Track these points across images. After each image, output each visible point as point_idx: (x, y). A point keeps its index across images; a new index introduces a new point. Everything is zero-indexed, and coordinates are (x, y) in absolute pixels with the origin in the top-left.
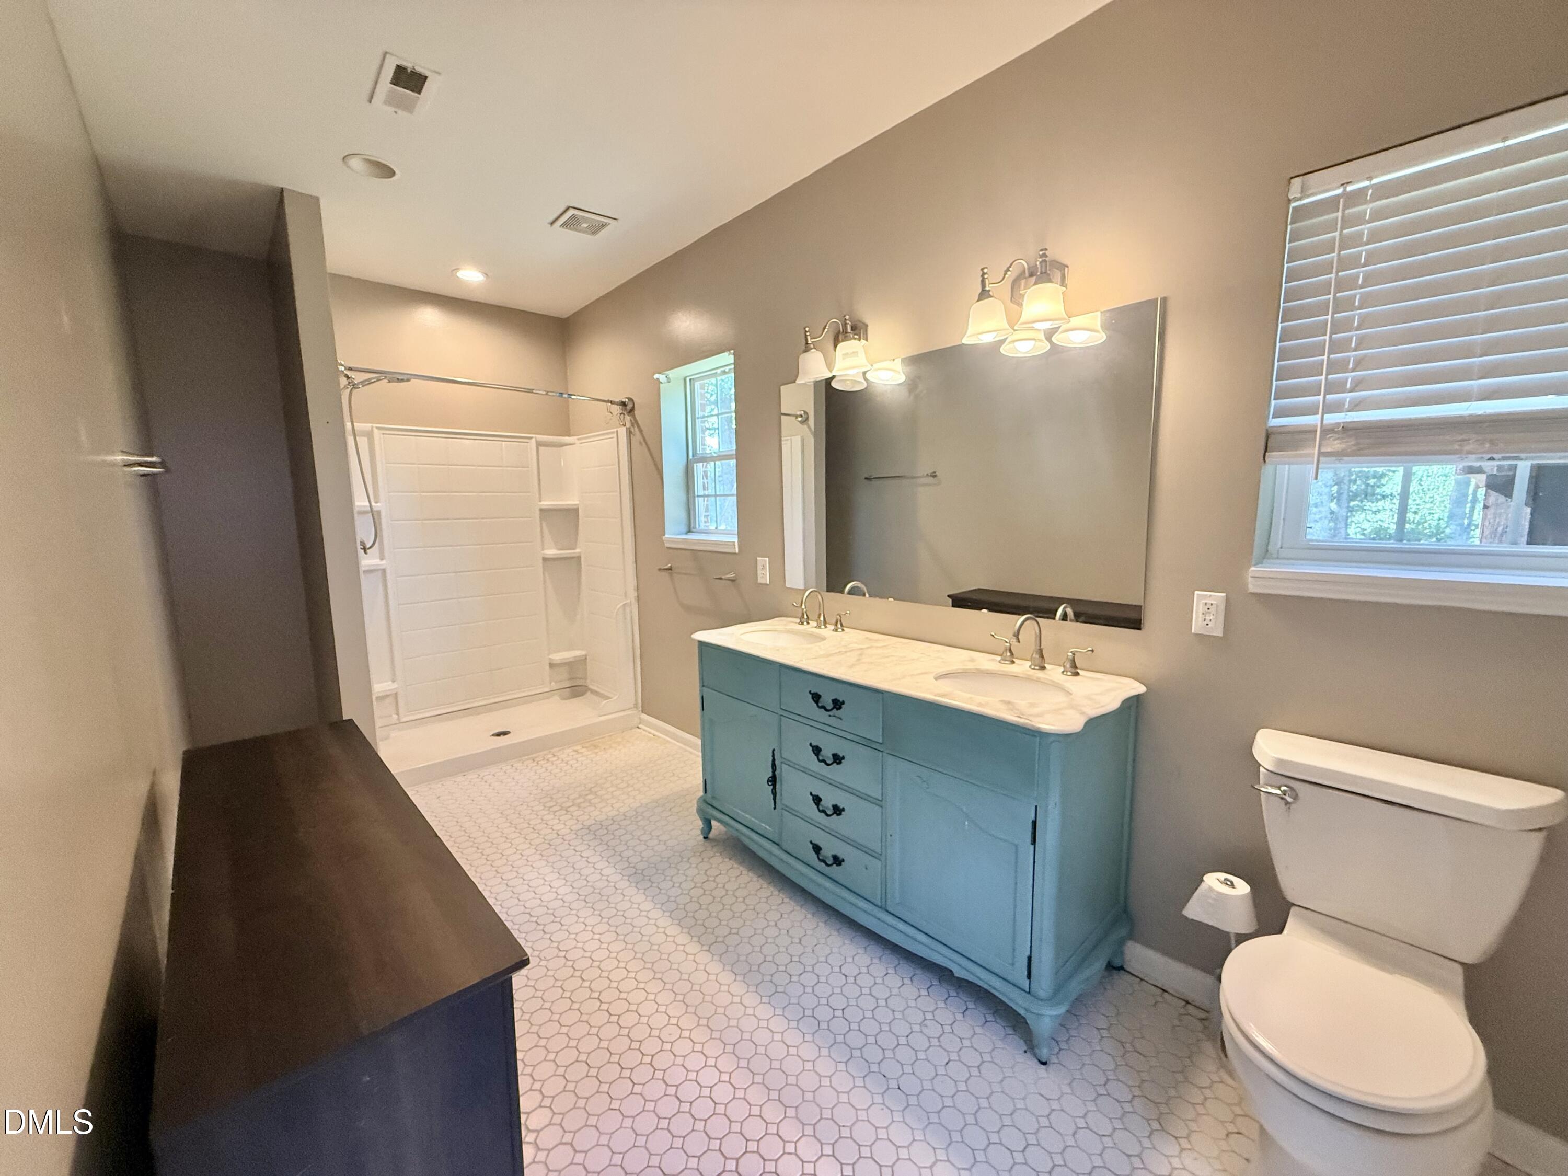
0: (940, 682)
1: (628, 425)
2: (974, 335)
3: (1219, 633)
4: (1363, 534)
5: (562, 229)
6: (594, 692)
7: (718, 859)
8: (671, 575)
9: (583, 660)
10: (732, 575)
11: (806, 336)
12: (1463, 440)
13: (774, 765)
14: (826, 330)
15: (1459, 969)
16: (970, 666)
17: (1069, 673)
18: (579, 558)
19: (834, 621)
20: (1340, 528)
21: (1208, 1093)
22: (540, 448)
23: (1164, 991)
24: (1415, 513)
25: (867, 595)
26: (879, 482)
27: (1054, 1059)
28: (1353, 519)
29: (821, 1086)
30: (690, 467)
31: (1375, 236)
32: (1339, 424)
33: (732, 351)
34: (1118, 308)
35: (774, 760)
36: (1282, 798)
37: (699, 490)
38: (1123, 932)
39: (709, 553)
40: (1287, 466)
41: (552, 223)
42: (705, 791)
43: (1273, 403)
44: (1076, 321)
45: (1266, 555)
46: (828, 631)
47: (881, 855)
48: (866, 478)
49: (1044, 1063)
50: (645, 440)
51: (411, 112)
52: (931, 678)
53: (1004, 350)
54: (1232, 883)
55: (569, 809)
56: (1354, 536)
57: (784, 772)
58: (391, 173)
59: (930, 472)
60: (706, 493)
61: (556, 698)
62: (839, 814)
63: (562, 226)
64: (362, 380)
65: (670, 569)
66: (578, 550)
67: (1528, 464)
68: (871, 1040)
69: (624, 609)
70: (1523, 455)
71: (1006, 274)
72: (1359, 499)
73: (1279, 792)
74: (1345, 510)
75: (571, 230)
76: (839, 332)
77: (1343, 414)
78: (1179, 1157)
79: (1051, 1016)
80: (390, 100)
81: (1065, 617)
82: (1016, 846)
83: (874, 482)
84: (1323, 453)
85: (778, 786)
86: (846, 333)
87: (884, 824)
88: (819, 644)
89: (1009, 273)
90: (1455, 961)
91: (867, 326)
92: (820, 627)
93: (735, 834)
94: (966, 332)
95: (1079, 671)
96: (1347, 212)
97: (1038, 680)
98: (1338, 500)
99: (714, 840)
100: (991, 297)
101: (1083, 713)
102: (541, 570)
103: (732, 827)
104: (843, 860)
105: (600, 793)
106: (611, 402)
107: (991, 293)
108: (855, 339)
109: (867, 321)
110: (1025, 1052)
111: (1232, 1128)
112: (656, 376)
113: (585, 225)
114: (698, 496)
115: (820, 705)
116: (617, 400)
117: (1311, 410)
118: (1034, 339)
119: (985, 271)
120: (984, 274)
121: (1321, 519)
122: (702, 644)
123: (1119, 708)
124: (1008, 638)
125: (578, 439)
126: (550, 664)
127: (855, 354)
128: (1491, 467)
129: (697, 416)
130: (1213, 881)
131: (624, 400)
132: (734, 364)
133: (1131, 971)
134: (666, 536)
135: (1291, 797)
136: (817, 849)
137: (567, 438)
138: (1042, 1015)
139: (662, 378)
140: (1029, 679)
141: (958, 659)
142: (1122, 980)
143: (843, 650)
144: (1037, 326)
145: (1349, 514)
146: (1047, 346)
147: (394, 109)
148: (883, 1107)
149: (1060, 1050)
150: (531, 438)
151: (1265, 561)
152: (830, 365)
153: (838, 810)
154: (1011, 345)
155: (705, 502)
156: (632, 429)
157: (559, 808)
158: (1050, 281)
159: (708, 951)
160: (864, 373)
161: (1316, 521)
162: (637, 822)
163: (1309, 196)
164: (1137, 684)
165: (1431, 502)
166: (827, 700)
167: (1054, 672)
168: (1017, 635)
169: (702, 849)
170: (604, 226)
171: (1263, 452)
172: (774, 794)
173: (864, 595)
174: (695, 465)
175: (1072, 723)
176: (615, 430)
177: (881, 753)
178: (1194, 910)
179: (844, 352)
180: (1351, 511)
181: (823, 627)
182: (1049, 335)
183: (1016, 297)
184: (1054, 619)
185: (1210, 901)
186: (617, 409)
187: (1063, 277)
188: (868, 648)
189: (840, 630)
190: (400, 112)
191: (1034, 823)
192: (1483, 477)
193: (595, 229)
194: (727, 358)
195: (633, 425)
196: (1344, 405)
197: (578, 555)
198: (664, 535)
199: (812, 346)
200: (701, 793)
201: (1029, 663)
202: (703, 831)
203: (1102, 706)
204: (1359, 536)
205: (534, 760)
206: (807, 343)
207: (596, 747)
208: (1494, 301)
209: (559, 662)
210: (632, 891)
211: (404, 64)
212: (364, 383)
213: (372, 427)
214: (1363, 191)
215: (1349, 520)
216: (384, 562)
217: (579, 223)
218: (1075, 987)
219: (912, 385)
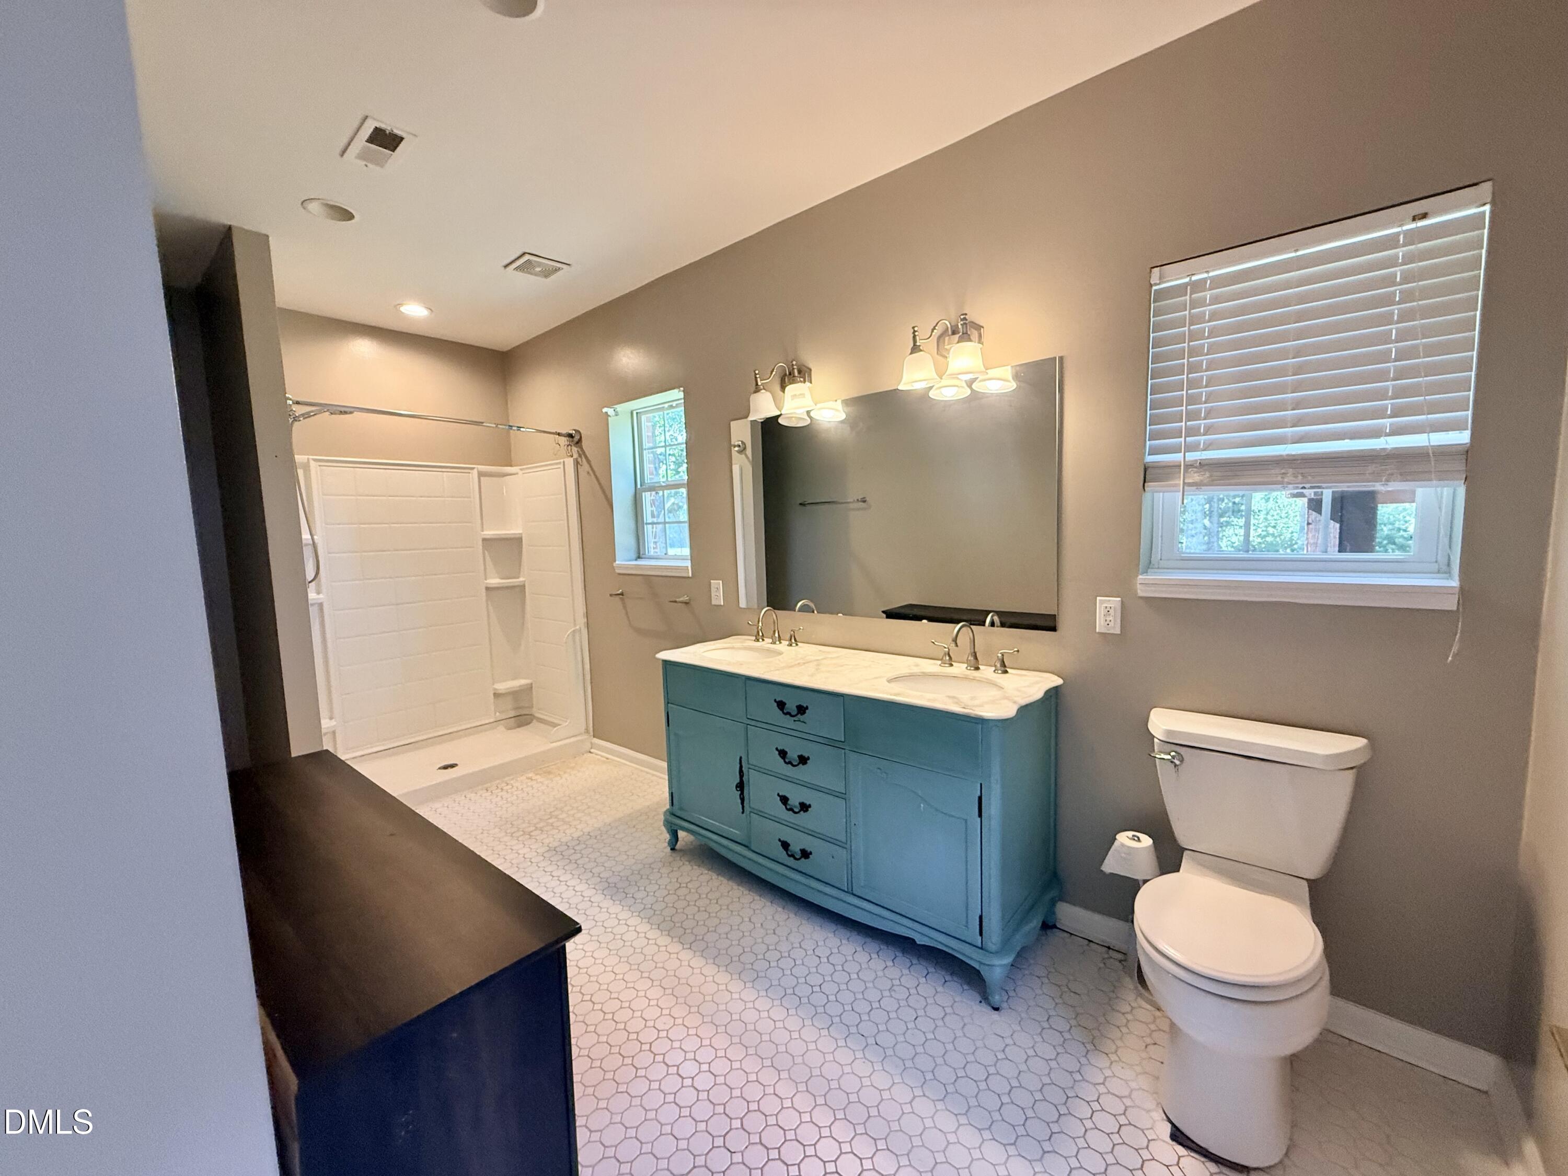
0: (893, 685)
1: (575, 456)
2: (909, 383)
3: (1118, 631)
4: (1232, 547)
5: (515, 272)
6: (541, 721)
7: (687, 867)
8: (622, 600)
9: (530, 687)
10: (685, 598)
11: (756, 378)
12: (1283, 474)
13: (741, 771)
14: (774, 373)
15: (1305, 883)
16: (915, 670)
17: (1000, 672)
18: (524, 586)
19: (788, 637)
20: (1213, 542)
21: (1129, 1017)
22: (482, 478)
23: (1090, 941)
24: (1274, 527)
25: (815, 612)
26: (814, 507)
27: (1005, 1005)
28: (1224, 533)
29: (808, 1050)
30: (638, 496)
31: (1214, 316)
32: (1196, 461)
33: (682, 389)
34: (1026, 364)
35: (741, 767)
36: (1172, 762)
37: (648, 518)
38: (1053, 893)
39: (661, 578)
40: (1161, 494)
41: (506, 266)
42: (672, 804)
43: (1148, 443)
44: (992, 373)
45: (1149, 566)
46: (783, 646)
47: (846, 844)
48: (801, 504)
49: (996, 1009)
50: (592, 469)
51: (382, 166)
52: (884, 680)
53: (932, 394)
54: (1138, 838)
55: (532, 834)
56: (1226, 549)
57: (753, 778)
58: (349, 216)
59: (860, 498)
60: (655, 520)
61: (501, 728)
62: (806, 811)
63: (516, 269)
64: (303, 412)
65: (622, 594)
66: (521, 579)
67: (1330, 491)
68: (848, 1008)
69: (574, 636)
70: (1324, 485)
71: (932, 331)
72: (1227, 515)
73: (1169, 757)
74: (1216, 525)
75: (525, 273)
76: (785, 375)
77: (1199, 453)
78: (1110, 1068)
79: (1001, 966)
80: (363, 156)
81: (992, 624)
82: (966, 821)
83: (808, 507)
84: (1190, 485)
85: (746, 792)
86: (794, 376)
87: (848, 816)
88: (778, 658)
89: (935, 331)
90: (1303, 878)
91: (810, 370)
92: (775, 643)
93: (704, 841)
94: (901, 381)
95: (1008, 670)
96: (1193, 296)
97: (974, 679)
98: (1210, 517)
99: (681, 850)
100: (921, 351)
101: (1015, 702)
102: (484, 599)
103: (700, 835)
104: (811, 853)
105: (561, 817)
106: (559, 434)
107: (921, 348)
108: (801, 382)
109: (811, 366)
110: (981, 1002)
111: (1149, 1040)
112: (605, 410)
113: (538, 269)
114: (647, 524)
115: (785, 711)
116: (564, 432)
117: (1175, 450)
118: (957, 386)
119: (916, 329)
120: (915, 331)
121: (1196, 534)
122: (666, 663)
123: (1042, 698)
124: (947, 644)
125: (521, 470)
126: (495, 694)
127: (803, 395)
128: (1310, 493)
129: (644, 447)
130: (1124, 838)
131: (571, 432)
132: (684, 398)
133: (1062, 928)
134: (617, 562)
135: (1179, 760)
136: (785, 845)
137: (509, 468)
138: (993, 965)
139: (610, 411)
140: (966, 678)
141: (905, 664)
142: (1056, 938)
143: (802, 661)
144: (960, 376)
145: (1220, 529)
146: (969, 392)
147: (365, 163)
148: (864, 1060)
149: (1009, 997)
150: (473, 469)
151: (1149, 570)
152: (778, 404)
153: (804, 807)
154: (938, 391)
155: (654, 530)
156: (579, 460)
157: (522, 833)
158: (970, 340)
159: (690, 948)
160: (808, 413)
161: (1193, 536)
162: (603, 840)
163: (1165, 282)
164: (1056, 677)
165: (1287, 517)
166: (791, 706)
167: (987, 672)
168: (955, 640)
169: (671, 859)
170: (557, 270)
171: (1142, 483)
172: (742, 800)
173: (813, 612)
174: (643, 494)
175: (1008, 711)
176: (562, 461)
177: (843, 751)
178: (1110, 865)
179: (792, 394)
180: (1221, 527)
181: (778, 643)
182: (970, 384)
183: (941, 350)
184: (984, 625)
185: (1123, 855)
186: (564, 441)
187: (980, 336)
188: (824, 659)
189: (794, 645)
190: (369, 165)
191: (980, 798)
192: (1305, 500)
193: (547, 273)
194: (677, 394)
195: (580, 456)
196: (1200, 444)
197: (522, 584)
198: (615, 561)
199: (762, 387)
200: (668, 806)
201: (966, 665)
202: (670, 843)
203: (1030, 696)
204: (1230, 549)
205: (487, 790)
206: (757, 384)
207: (550, 773)
208: (1298, 370)
209: (503, 692)
210: (607, 903)
211: (383, 126)
212: (307, 416)
213: (308, 459)
214: (1204, 281)
215: (1221, 535)
216: (321, 596)
217: (534, 267)
218: (1019, 940)
219: (851, 422)
